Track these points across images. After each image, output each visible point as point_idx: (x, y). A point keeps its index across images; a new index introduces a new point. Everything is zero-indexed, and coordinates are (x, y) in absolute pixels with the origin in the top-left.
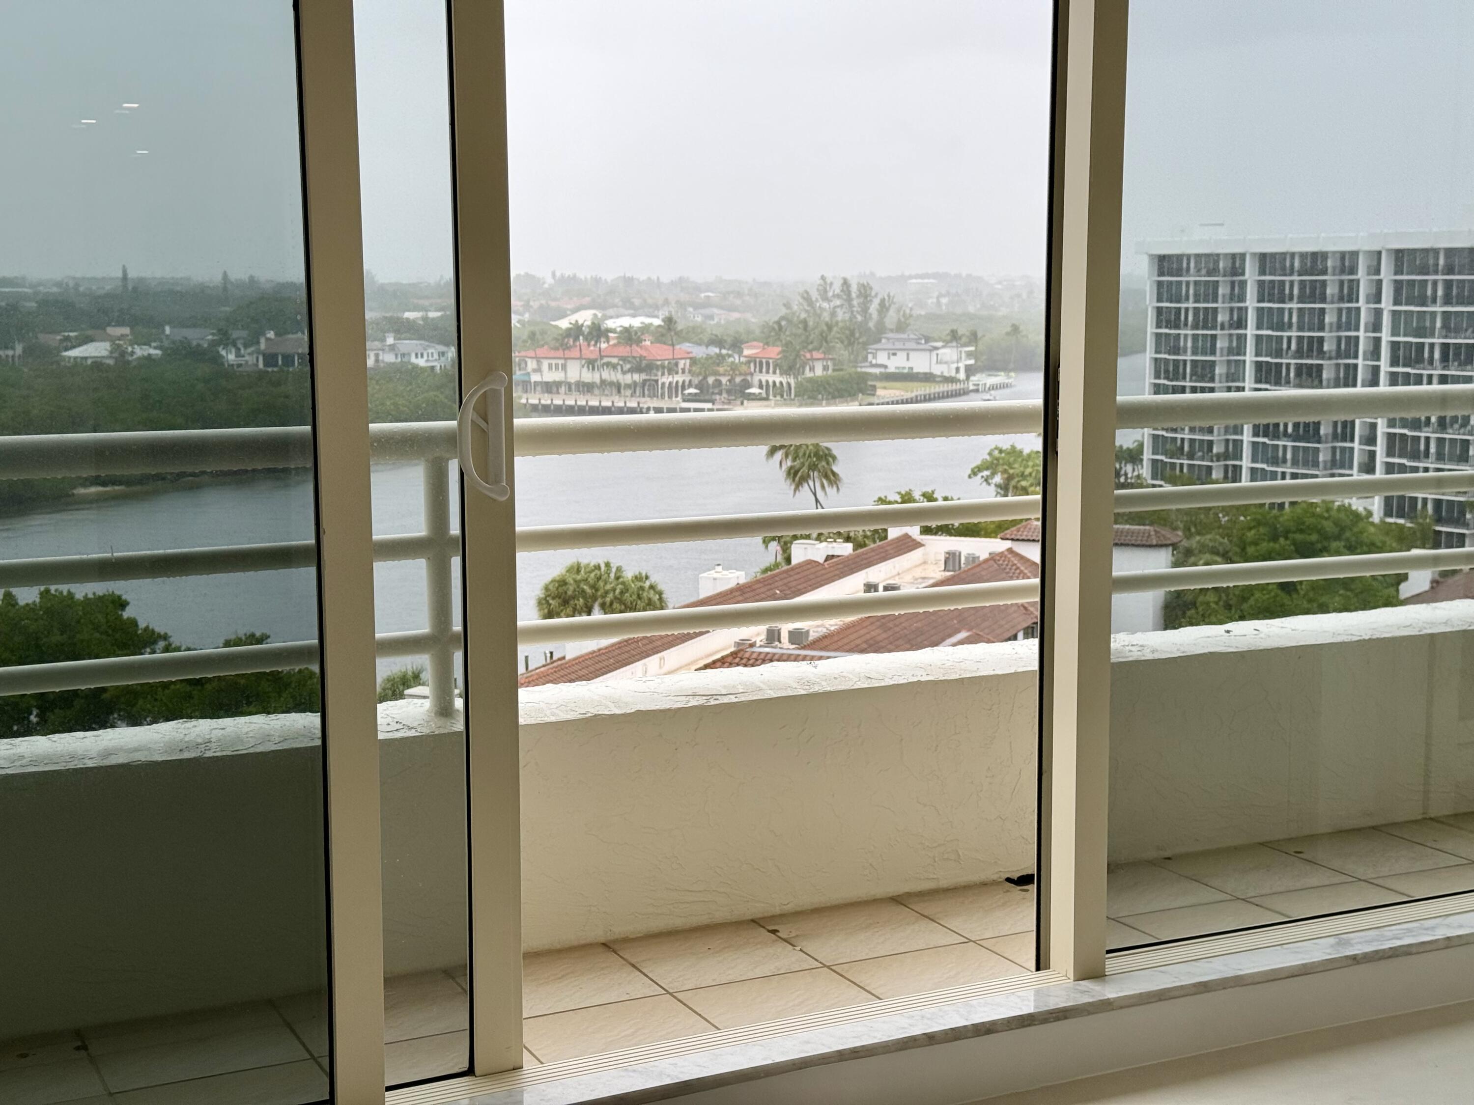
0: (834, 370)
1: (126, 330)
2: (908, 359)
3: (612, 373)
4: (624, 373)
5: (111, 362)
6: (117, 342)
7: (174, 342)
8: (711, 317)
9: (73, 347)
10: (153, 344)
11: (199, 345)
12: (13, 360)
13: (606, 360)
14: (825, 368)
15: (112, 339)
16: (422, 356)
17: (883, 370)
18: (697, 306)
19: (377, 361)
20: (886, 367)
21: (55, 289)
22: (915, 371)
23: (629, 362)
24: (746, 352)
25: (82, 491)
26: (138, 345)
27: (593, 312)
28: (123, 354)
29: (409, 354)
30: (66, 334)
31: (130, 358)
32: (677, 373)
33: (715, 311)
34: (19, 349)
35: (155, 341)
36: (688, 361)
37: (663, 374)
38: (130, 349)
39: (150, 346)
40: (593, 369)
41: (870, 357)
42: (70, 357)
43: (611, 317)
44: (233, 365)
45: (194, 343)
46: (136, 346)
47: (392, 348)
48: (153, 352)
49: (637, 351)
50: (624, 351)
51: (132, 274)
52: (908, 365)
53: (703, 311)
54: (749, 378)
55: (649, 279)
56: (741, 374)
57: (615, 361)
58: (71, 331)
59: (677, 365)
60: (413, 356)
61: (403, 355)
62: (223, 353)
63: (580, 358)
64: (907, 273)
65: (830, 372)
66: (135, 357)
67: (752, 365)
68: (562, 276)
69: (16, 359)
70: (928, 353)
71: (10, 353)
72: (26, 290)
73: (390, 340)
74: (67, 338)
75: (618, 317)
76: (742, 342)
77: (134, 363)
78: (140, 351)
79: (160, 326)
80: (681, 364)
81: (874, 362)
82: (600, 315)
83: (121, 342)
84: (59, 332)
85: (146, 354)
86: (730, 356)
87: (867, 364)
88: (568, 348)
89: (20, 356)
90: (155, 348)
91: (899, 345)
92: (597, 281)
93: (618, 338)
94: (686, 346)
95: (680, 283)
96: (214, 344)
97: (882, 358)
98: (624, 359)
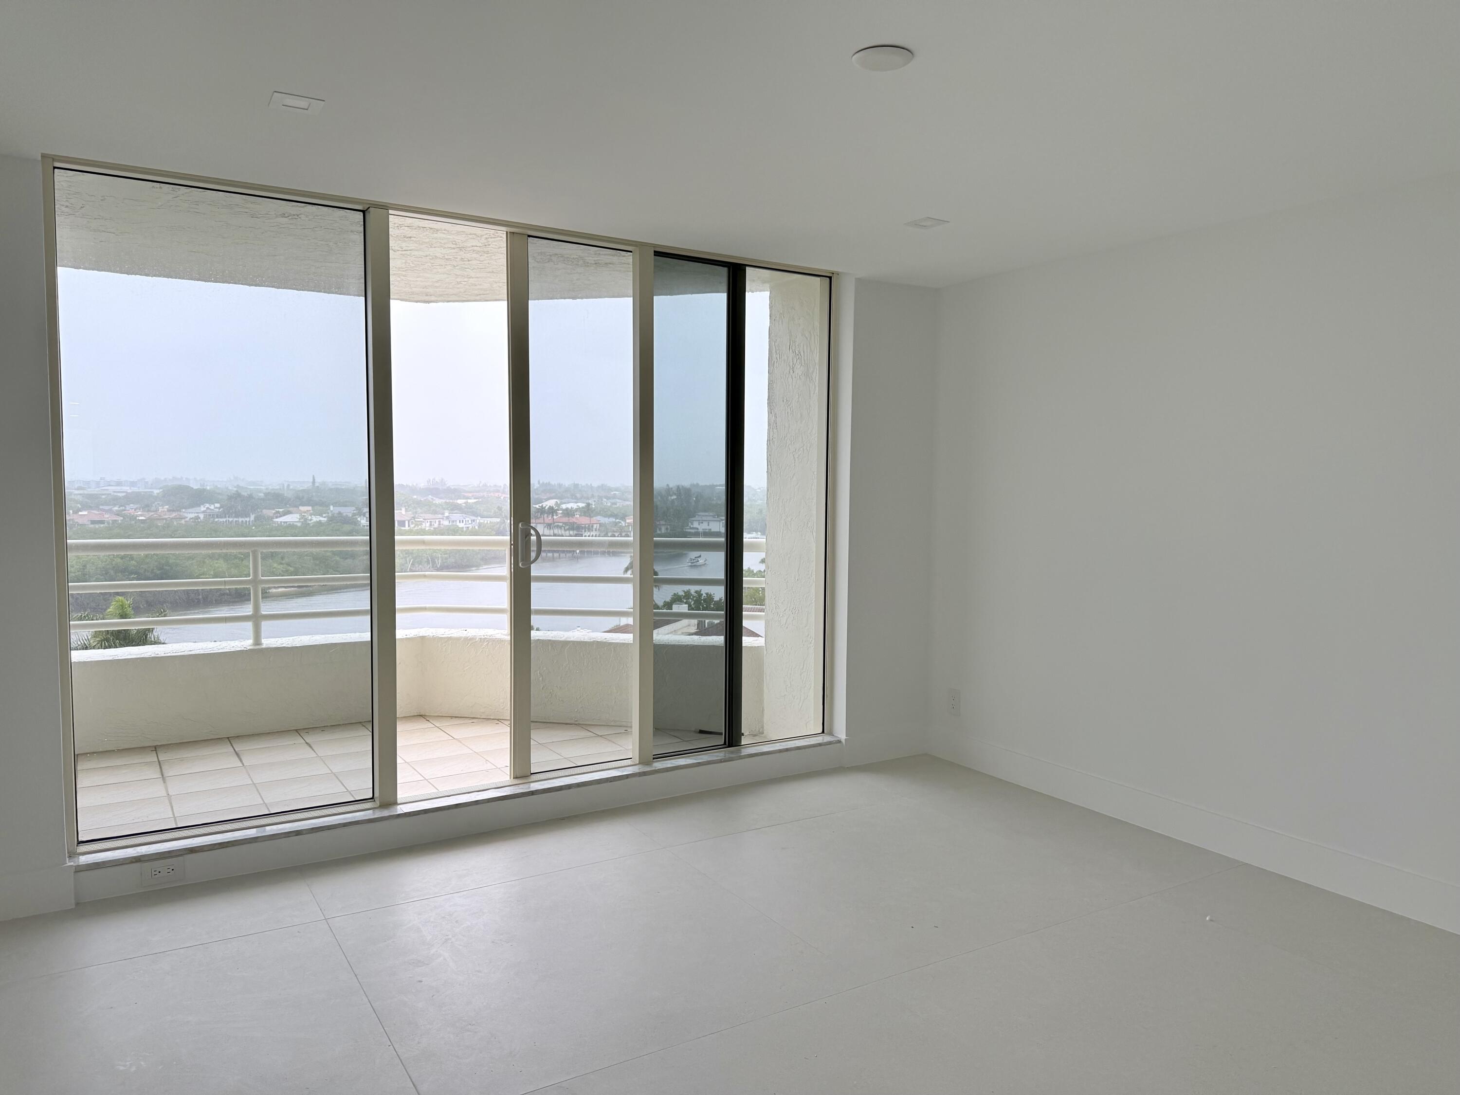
0: (671, 530)
1: (310, 508)
2: (709, 525)
3: (559, 531)
4: (565, 530)
5: (299, 524)
6: (303, 514)
7: (333, 515)
8: (615, 504)
9: (280, 517)
10: (324, 515)
11: (347, 515)
12: (249, 524)
13: (556, 524)
14: (667, 529)
15: (301, 513)
16: (463, 522)
17: (696, 530)
18: (608, 498)
19: (439, 524)
20: (698, 529)
21: (278, 487)
22: (712, 530)
23: (568, 525)
24: (628, 521)
25: (274, 590)
26: (314, 515)
27: (556, 500)
28: (306, 520)
29: (456, 521)
30: (277, 510)
31: (310, 522)
32: (592, 531)
33: (618, 501)
34: (252, 517)
35: (325, 514)
36: (598, 525)
37: (585, 531)
38: (310, 518)
39: (322, 516)
40: (550, 529)
41: (690, 524)
42: (278, 522)
43: (565, 503)
44: (364, 526)
45: (344, 514)
46: (313, 516)
47: (448, 518)
48: (322, 519)
49: (572, 520)
50: (565, 520)
51: (318, 480)
52: (708, 528)
53: (611, 501)
54: (629, 533)
55: (587, 485)
56: (625, 532)
57: (561, 524)
58: (280, 509)
59: (592, 526)
60: (458, 521)
61: (453, 521)
62: (359, 519)
63: (544, 523)
64: (715, 484)
65: (669, 531)
66: (312, 522)
67: (630, 527)
68: (543, 483)
69: (251, 523)
70: (718, 523)
71: (248, 519)
72: (262, 487)
73: (447, 514)
74: (278, 512)
75: (568, 503)
76: (626, 516)
77: (311, 525)
78: (315, 519)
79: (328, 506)
80: (595, 526)
81: (692, 526)
82: (559, 502)
83: (305, 514)
84: (274, 509)
85: (318, 520)
86: (620, 523)
87: (688, 527)
88: (538, 518)
89: (252, 521)
90: (325, 517)
91: (704, 518)
92: (560, 485)
93: (562, 513)
94: (599, 518)
95: (602, 487)
96: (354, 515)
97: (696, 525)
98: (565, 523)
